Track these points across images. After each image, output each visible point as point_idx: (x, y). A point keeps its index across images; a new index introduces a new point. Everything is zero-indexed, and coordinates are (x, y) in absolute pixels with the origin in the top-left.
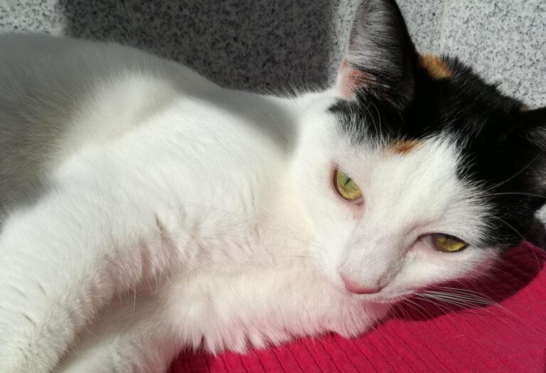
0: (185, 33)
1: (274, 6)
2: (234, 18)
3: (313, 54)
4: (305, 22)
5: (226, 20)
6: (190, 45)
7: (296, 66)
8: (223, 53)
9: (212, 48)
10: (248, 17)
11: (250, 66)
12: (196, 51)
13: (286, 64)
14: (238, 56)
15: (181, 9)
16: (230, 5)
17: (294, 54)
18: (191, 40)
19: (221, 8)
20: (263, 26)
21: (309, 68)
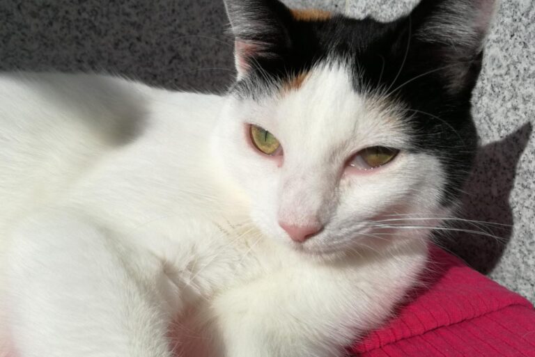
0: (87, 35)
1: (173, 5)
2: (134, 18)
3: (219, 50)
4: (207, 20)
5: (127, 21)
6: (92, 46)
7: (202, 62)
8: (127, 53)
9: (116, 48)
10: (149, 18)
11: (156, 63)
12: (99, 52)
13: (193, 61)
14: (143, 55)
15: (80, 13)
16: (130, 7)
17: (199, 52)
18: (93, 42)
19: (121, 10)
20: (165, 26)
21: (217, 63)
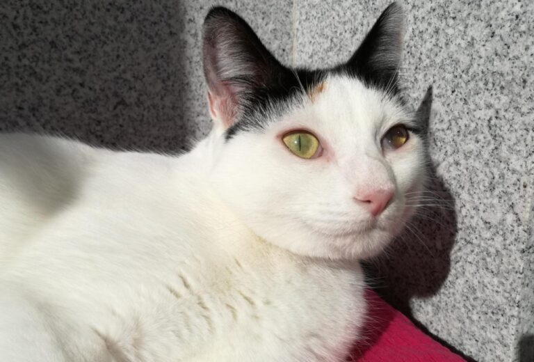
0: (27, 81)
1: (118, 51)
2: (77, 64)
3: (165, 95)
4: (152, 66)
5: (69, 67)
6: (33, 93)
7: (148, 107)
8: (70, 99)
9: (58, 95)
10: (93, 64)
11: (101, 109)
12: (40, 98)
13: (138, 106)
14: (87, 101)
15: (20, 60)
16: (72, 53)
17: (145, 97)
18: (34, 88)
19: (63, 56)
20: (109, 71)
21: (163, 108)
